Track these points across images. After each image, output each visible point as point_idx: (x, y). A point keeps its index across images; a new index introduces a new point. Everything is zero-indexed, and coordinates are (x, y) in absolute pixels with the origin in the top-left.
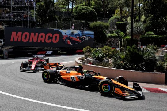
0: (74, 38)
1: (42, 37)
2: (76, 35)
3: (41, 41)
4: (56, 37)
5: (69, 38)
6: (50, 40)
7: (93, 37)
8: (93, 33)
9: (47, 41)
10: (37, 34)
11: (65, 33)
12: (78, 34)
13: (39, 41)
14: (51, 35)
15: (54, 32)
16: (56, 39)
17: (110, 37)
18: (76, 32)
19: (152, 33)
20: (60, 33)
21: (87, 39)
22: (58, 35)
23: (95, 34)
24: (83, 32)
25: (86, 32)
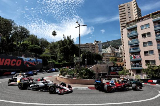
0: (31, 63)
1: (8, 62)
2: (32, 61)
3: (7, 65)
4: (19, 62)
5: (28, 63)
6: (14, 64)
7: (42, 62)
8: (42, 60)
9: (12, 65)
10: (3, 59)
11: (26, 60)
12: (34, 61)
13: (5, 65)
14: (15, 60)
15: (17, 59)
16: (18, 64)
17: (50, 63)
18: (33, 59)
19: (65, 61)
20: (22, 60)
21: (38, 63)
22: (21, 61)
23: (43, 61)
24: (36, 59)
25: (38, 60)
